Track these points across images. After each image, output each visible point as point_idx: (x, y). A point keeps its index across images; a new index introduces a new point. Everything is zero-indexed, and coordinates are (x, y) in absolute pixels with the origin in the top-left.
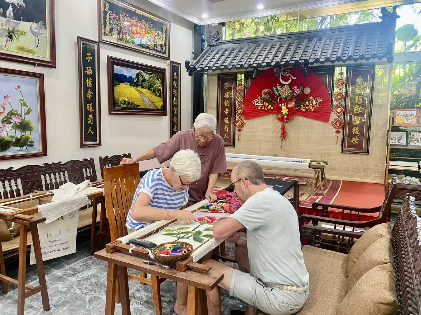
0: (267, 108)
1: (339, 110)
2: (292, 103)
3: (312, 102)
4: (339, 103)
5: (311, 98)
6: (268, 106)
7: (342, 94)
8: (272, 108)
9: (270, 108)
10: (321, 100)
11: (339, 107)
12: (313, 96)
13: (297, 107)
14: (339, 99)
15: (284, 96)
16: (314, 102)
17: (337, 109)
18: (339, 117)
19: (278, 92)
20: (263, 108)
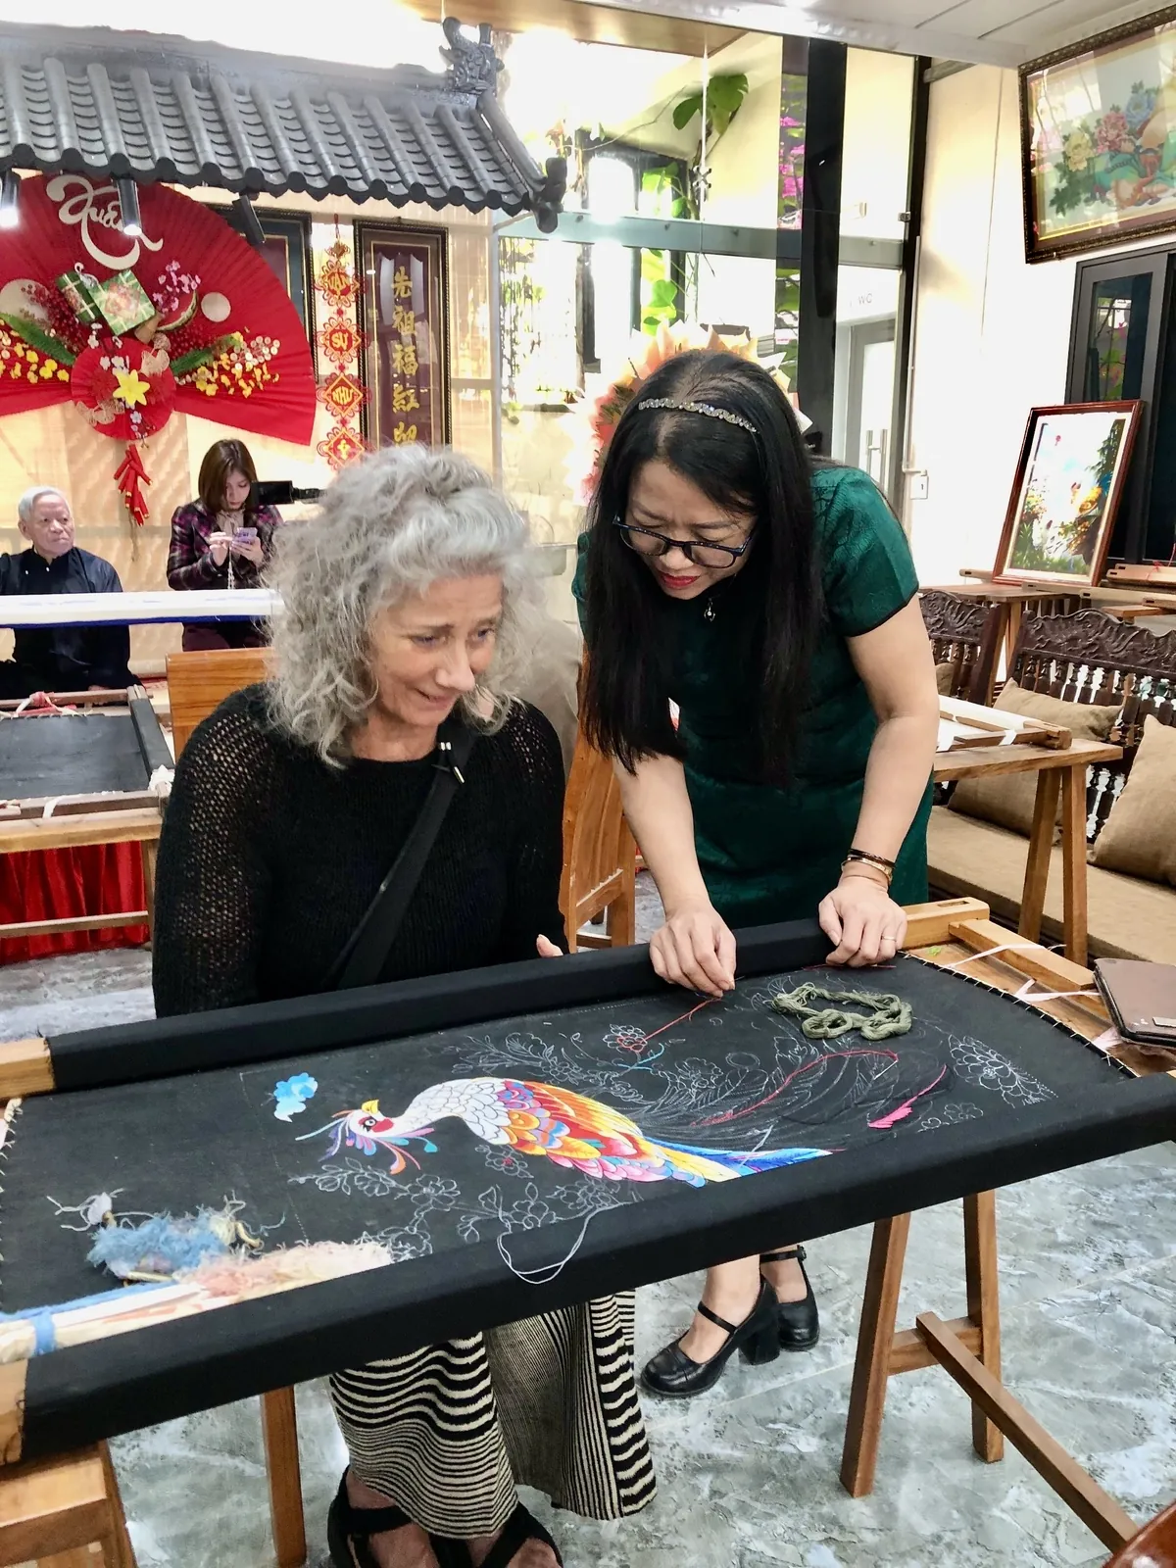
0: (37, 373)
1: (342, 395)
2: (155, 355)
3: (241, 355)
4: (342, 368)
5: (237, 336)
6: (41, 364)
7: (350, 334)
8: (63, 375)
9: (55, 373)
10: (275, 351)
11: (342, 383)
12: (243, 333)
13: (182, 376)
14: (341, 350)
15: (120, 323)
16: (249, 356)
17: (333, 390)
18: (344, 422)
19: (89, 299)
20: (16, 372)
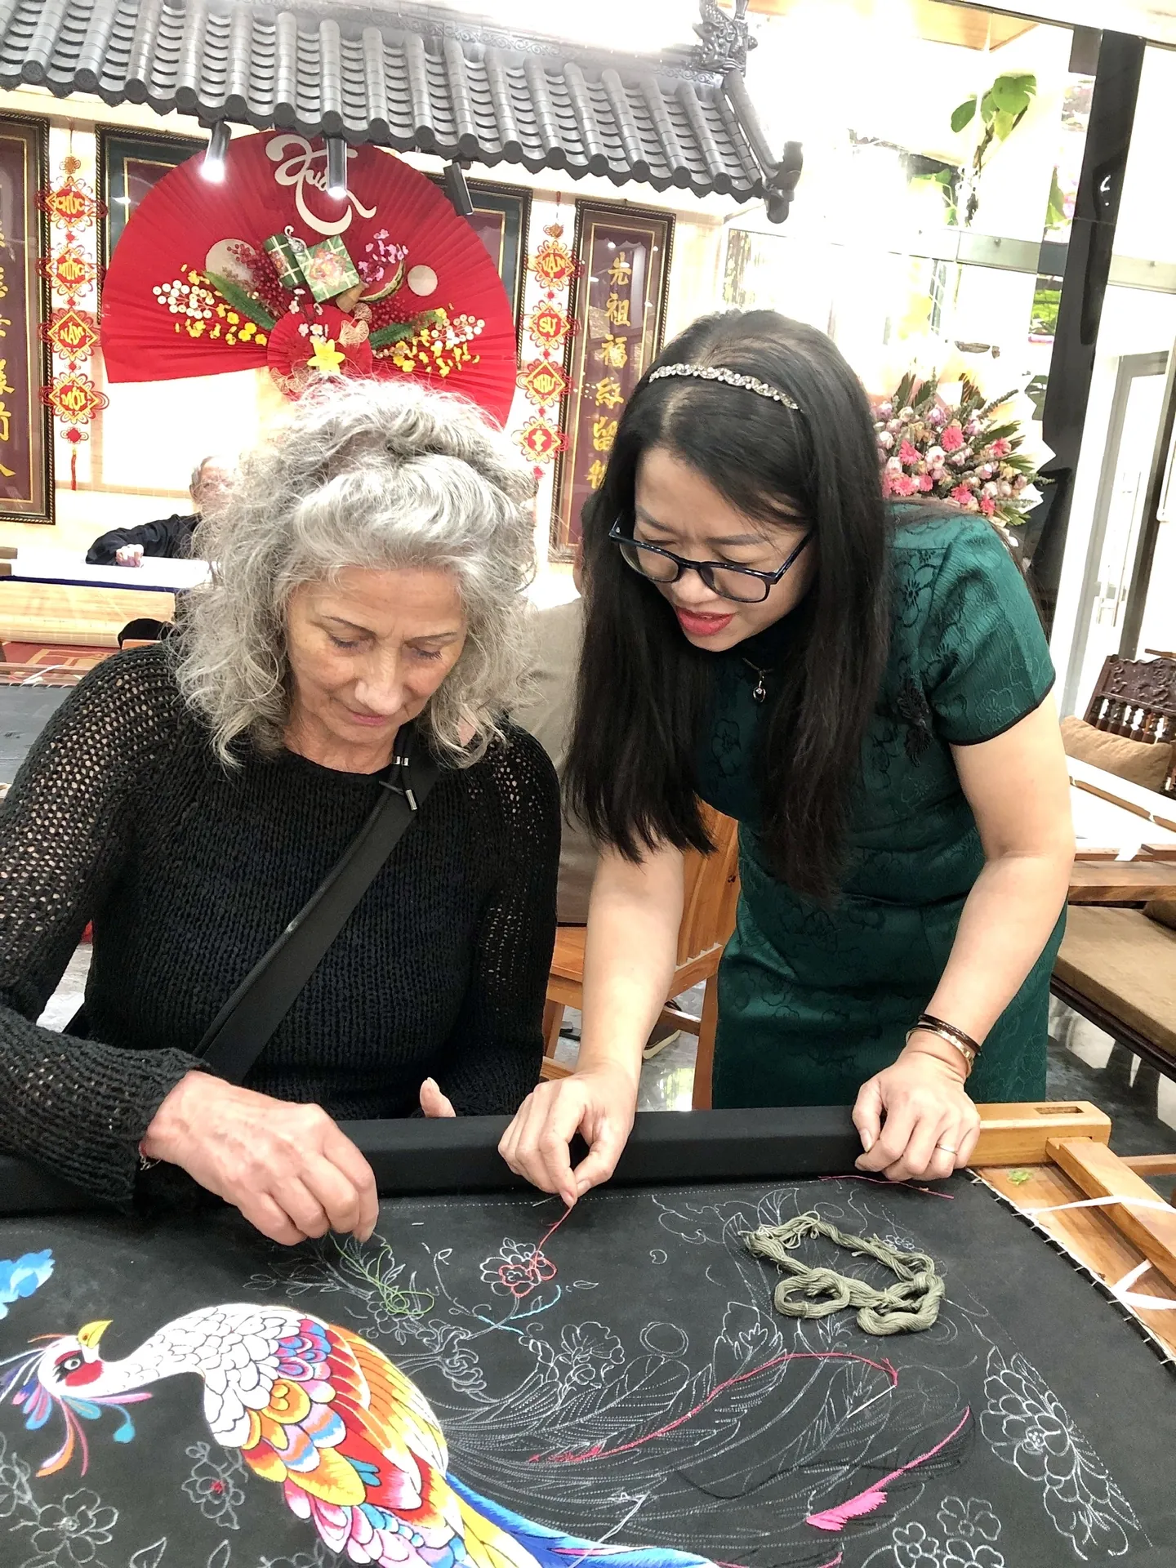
0: (235, 335)
1: (544, 383)
2: (354, 326)
3: (443, 333)
4: (546, 354)
5: (441, 313)
6: (241, 327)
7: (559, 319)
8: (261, 340)
9: (253, 336)
10: (478, 331)
11: (545, 371)
12: (447, 310)
13: (380, 349)
14: (547, 335)
15: (321, 289)
16: (450, 333)
17: (535, 377)
18: (542, 412)
19: (294, 263)
20: (216, 333)
